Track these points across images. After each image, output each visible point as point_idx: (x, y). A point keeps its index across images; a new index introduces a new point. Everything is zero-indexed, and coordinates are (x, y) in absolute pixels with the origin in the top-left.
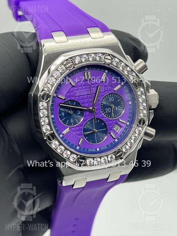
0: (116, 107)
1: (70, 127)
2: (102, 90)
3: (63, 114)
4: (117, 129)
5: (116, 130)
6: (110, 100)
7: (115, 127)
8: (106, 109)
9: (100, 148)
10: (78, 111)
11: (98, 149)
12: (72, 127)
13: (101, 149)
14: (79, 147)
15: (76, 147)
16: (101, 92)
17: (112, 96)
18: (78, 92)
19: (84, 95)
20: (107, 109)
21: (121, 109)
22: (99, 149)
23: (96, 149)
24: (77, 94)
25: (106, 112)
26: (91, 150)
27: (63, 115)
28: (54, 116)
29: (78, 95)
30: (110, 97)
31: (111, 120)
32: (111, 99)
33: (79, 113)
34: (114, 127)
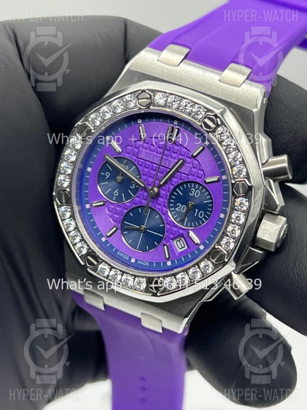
0: (197, 210)
1: (107, 201)
2: (186, 170)
3: (108, 174)
4: (182, 247)
5: (180, 247)
6: (192, 193)
7: (181, 241)
8: (178, 204)
9: (137, 260)
10: (133, 183)
11: (133, 260)
12: (111, 203)
13: (139, 262)
14: (105, 239)
15: (102, 236)
16: (183, 172)
17: (198, 189)
18: (145, 152)
19: (152, 161)
20: (181, 205)
21: (204, 217)
22: (135, 260)
23: (130, 258)
24: (142, 156)
25: (177, 209)
26: (122, 255)
27: (108, 176)
28: (92, 170)
29: (142, 158)
30: (194, 188)
31: (176, 226)
32: (195, 192)
33: (133, 186)
34: (179, 241)
